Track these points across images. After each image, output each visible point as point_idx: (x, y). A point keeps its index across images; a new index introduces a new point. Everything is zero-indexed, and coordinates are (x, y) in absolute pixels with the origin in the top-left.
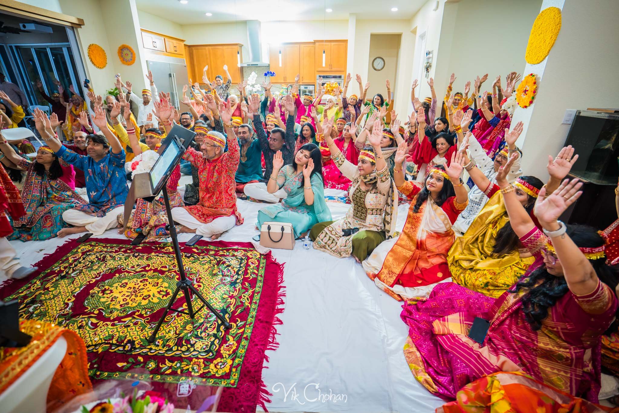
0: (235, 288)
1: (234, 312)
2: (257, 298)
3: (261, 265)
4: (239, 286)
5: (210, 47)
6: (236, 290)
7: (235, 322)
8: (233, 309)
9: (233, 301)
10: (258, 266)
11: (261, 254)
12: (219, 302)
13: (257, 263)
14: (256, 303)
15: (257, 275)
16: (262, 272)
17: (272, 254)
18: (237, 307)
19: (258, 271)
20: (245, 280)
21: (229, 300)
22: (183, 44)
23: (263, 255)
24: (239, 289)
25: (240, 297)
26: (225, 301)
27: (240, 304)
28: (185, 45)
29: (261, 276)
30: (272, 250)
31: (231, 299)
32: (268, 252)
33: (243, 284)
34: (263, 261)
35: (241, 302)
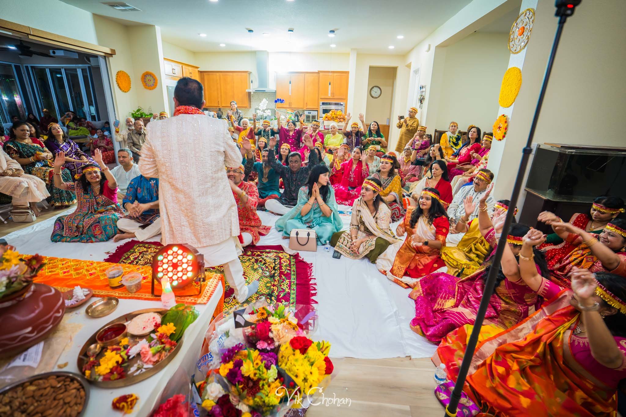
0: (274, 279)
1: (278, 296)
2: (294, 287)
3: (292, 263)
4: (277, 278)
5: (221, 74)
6: (276, 281)
7: (281, 302)
8: (277, 294)
9: (275, 288)
10: (290, 264)
11: (290, 255)
12: (265, 289)
13: (288, 261)
14: (294, 290)
15: (290, 270)
16: (294, 268)
17: (300, 255)
18: (280, 292)
19: (290, 267)
20: (281, 273)
21: (272, 287)
22: (197, 70)
23: (292, 255)
24: (278, 280)
25: (281, 286)
26: (269, 288)
27: (282, 290)
28: (199, 71)
29: (294, 271)
30: (299, 252)
31: (274, 287)
32: (296, 253)
33: (280, 277)
34: (293, 261)
35: (282, 289)
